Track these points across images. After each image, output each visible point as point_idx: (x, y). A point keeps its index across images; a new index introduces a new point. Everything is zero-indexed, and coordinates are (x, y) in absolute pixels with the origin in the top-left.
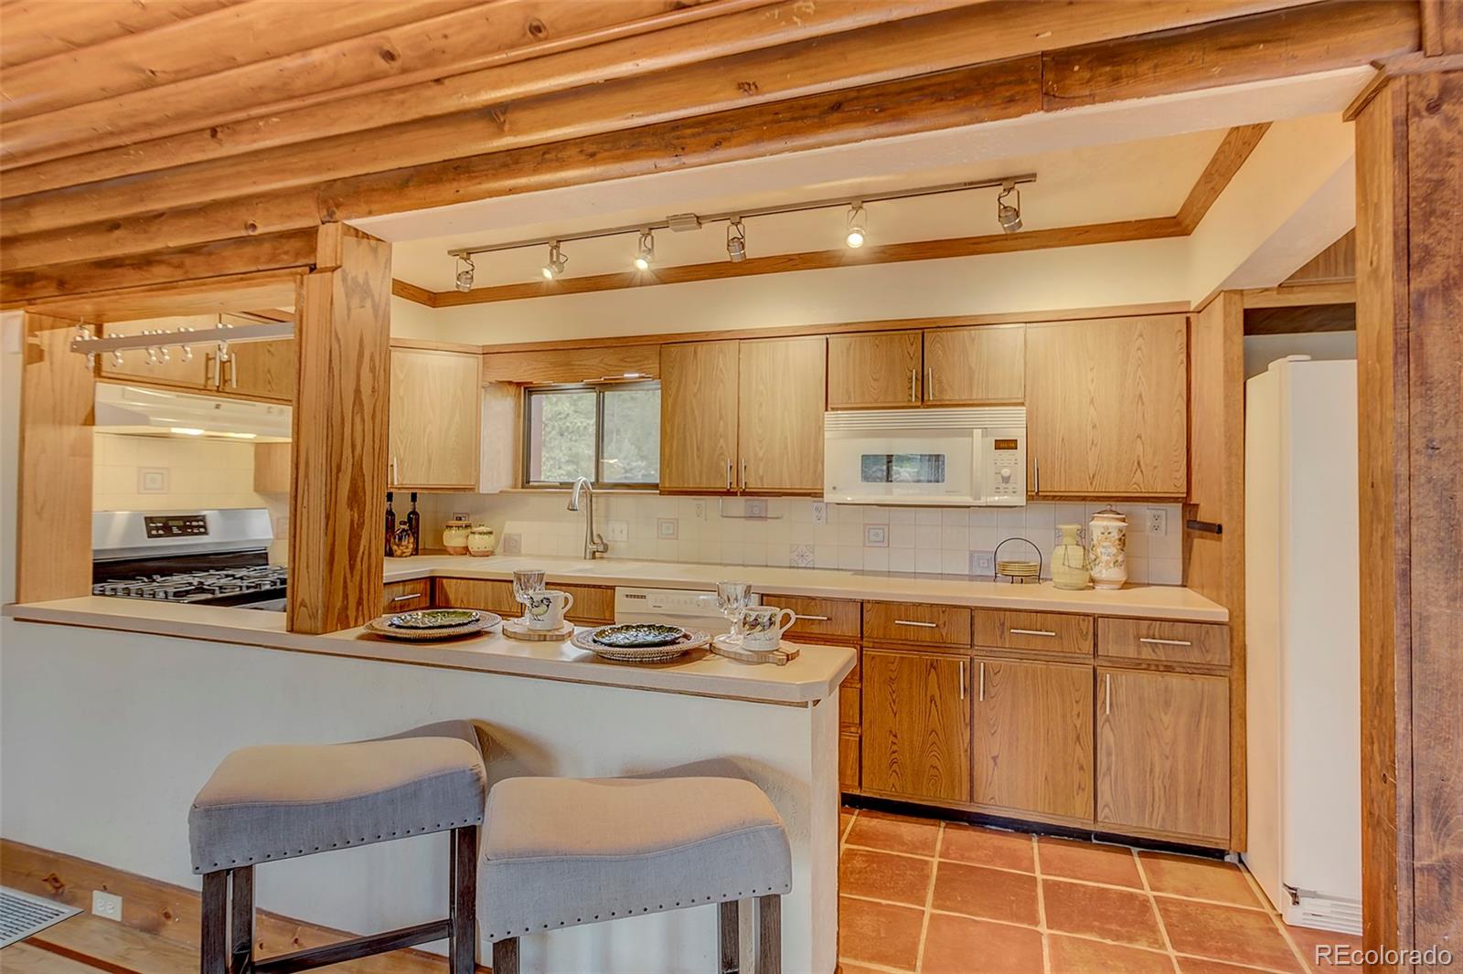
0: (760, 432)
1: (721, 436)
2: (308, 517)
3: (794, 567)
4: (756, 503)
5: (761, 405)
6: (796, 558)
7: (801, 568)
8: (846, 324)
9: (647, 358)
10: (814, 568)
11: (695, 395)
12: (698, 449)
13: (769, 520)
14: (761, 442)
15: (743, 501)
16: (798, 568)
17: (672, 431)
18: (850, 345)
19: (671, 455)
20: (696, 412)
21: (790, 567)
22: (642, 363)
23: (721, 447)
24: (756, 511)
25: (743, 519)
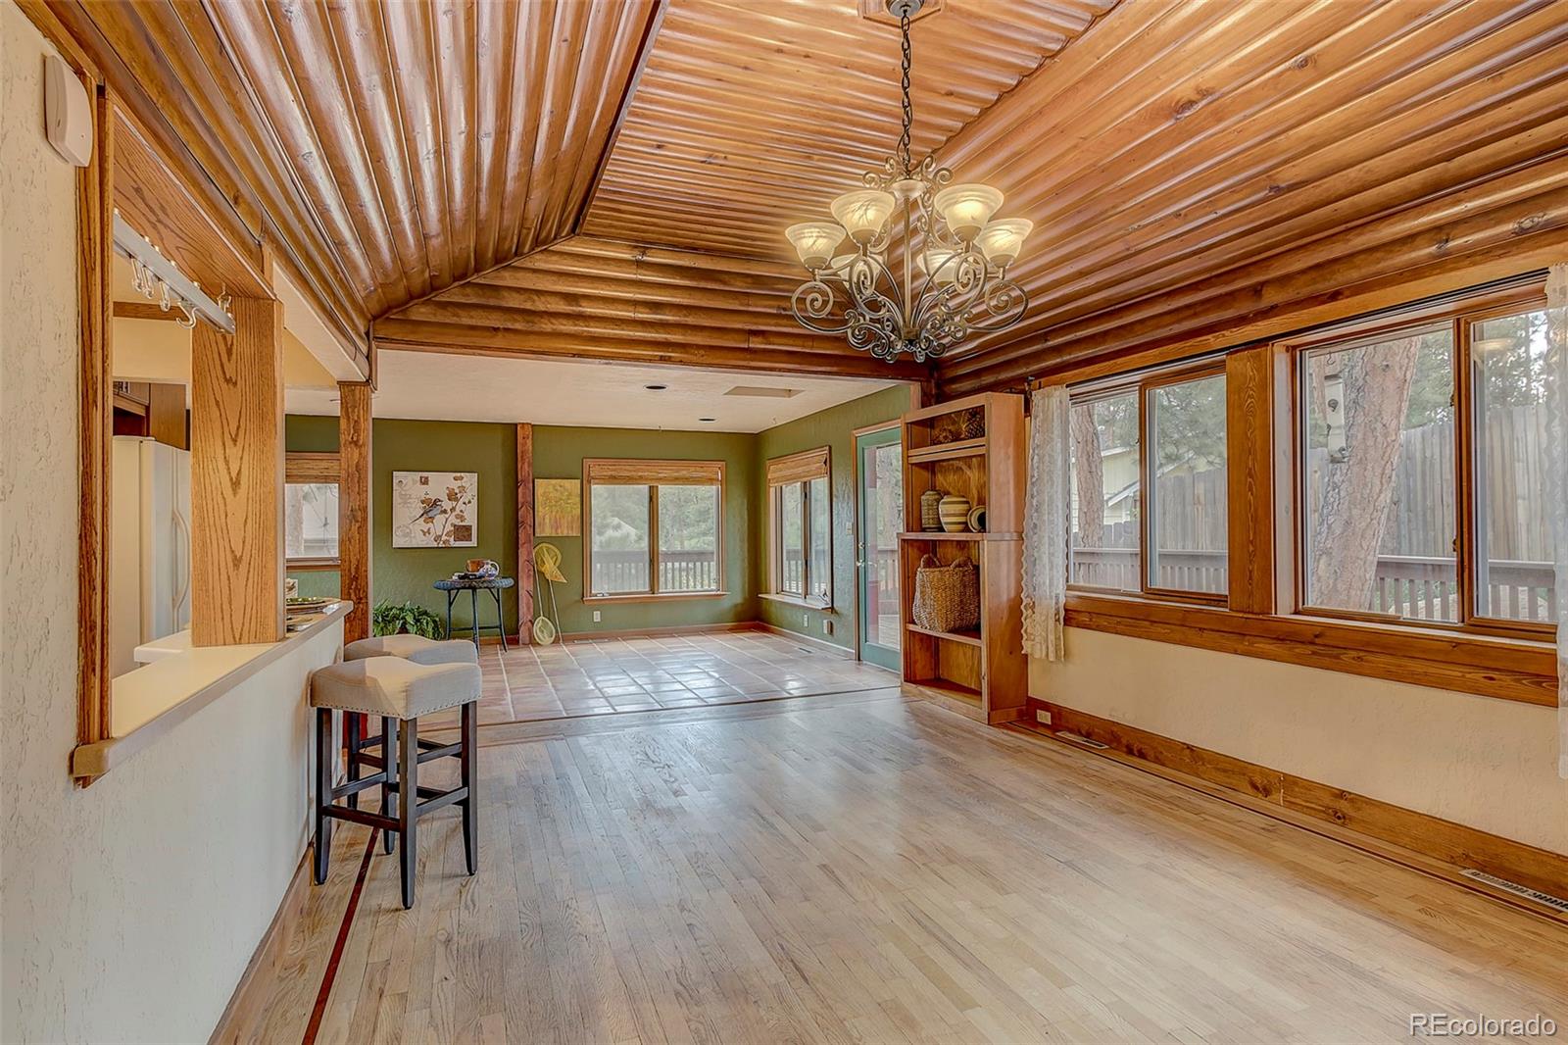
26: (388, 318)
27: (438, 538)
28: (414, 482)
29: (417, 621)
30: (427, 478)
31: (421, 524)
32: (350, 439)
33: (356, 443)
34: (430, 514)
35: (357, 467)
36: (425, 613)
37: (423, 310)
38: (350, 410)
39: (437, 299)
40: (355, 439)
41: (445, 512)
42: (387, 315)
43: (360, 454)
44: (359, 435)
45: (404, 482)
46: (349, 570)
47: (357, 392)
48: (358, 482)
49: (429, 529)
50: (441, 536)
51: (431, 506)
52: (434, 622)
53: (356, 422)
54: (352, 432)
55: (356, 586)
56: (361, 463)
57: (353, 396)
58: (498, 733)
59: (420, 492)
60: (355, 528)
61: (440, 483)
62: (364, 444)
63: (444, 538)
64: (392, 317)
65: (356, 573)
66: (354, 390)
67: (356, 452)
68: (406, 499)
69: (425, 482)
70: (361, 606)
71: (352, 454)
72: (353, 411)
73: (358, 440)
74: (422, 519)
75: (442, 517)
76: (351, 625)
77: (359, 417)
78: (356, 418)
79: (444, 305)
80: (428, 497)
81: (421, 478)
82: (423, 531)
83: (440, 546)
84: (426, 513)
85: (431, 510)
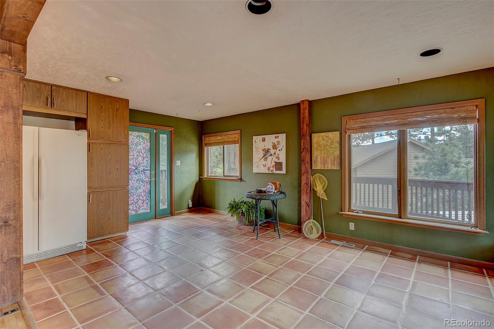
27: (269, 169)
28: (260, 141)
30: (265, 138)
34: (266, 157)
45: (256, 141)
49: (266, 164)
51: (266, 152)
59: (263, 145)
61: (270, 141)
63: (271, 169)
68: (257, 148)
69: (264, 140)
74: (263, 159)
75: (271, 158)
80: (265, 148)
81: (263, 138)
82: (263, 165)
83: (270, 173)
84: (264, 156)
85: (266, 154)
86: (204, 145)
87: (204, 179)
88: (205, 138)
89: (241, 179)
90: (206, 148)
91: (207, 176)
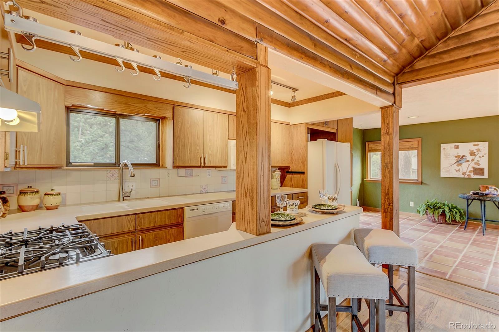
0: (210, 145)
1: (198, 145)
2: (264, 180)
3: (202, 193)
4: (190, 171)
5: (210, 135)
6: (202, 190)
7: (204, 193)
8: (233, 112)
9: (167, 109)
10: (208, 193)
11: (188, 128)
12: (190, 150)
13: (194, 177)
14: (210, 148)
15: (185, 170)
16: (203, 193)
17: (179, 142)
18: (234, 119)
19: (179, 152)
20: (189, 135)
21: (201, 193)
22: (165, 111)
23: (198, 149)
24: (189, 174)
25: (185, 177)
26: (404, 73)
27: (464, 174)
28: (451, 148)
29: (450, 211)
30: (458, 146)
31: (455, 167)
32: (385, 132)
33: (388, 133)
34: (460, 162)
35: (388, 144)
36: (456, 208)
37: (422, 62)
38: (385, 119)
39: (429, 54)
40: (387, 132)
41: (468, 161)
42: (403, 71)
43: (390, 138)
44: (389, 130)
45: (446, 149)
46: (385, 190)
47: (388, 110)
48: (389, 151)
49: (459, 169)
50: (466, 173)
51: (460, 159)
52: (460, 212)
53: (388, 124)
54: (386, 128)
55: (388, 197)
56: (390, 143)
57: (387, 112)
58: (468, 294)
59: (456, 152)
60: (387, 171)
61: (465, 148)
62: (391, 134)
63: (468, 173)
64: (406, 71)
65: (388, 191)
66: (387, 110)
67: (388, 137)
68: (447, 156)
69: (457, 147)
70: (390, 207)
71: (386, 138)
72: (387, 119)
73: (388, 132)
74: (456, 165)
75: (467, 163)
76: (386, 215)
77: (389, 122)
78: (388, 122)
79: (433, 56)
80: (458, 154)
81: (455, 146)
82: (456, 170)
83: (465, 177)
84: (457, 162)
85: (460, 160)
86: (367, 150)
87: (367, 181)
88: (369, 144)
89: (422, 182)
90: (369, 153)
91: (370, 179)
